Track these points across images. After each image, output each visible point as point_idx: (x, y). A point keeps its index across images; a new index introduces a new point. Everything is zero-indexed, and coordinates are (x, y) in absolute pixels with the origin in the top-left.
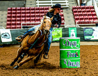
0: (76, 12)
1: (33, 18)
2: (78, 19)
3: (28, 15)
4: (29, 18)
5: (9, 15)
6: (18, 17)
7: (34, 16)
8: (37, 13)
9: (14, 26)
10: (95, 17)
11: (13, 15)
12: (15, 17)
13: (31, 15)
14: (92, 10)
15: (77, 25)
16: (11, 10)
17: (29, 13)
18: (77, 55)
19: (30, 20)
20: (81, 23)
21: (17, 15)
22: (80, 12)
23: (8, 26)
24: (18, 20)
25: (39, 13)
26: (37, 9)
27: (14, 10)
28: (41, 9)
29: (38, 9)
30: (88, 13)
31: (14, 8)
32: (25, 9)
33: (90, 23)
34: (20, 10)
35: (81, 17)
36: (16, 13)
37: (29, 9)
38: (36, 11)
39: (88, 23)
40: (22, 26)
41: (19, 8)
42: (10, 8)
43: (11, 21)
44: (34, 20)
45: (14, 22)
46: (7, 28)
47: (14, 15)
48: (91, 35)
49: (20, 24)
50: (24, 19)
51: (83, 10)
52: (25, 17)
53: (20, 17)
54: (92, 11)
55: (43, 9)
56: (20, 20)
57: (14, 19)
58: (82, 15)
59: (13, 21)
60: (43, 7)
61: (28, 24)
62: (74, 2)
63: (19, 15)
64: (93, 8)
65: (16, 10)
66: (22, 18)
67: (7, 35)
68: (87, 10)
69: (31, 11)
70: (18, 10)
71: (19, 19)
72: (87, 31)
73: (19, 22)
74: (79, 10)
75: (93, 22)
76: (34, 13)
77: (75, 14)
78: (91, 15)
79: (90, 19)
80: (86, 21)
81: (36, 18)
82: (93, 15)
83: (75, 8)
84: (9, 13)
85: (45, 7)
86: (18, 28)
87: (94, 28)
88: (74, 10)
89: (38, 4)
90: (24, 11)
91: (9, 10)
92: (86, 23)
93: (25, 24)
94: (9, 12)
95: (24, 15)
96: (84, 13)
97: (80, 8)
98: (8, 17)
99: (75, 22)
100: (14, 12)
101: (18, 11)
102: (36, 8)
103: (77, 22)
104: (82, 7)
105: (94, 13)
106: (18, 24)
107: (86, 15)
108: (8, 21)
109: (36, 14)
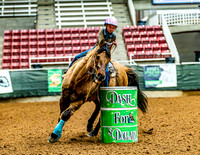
0: (129, 37)
1: (52, 49)
2: (132, 50)
3: (42, 43)
4: (42, 50)
5: (7, 44)
6: (24, 47)
7: (53, 45)
8: (58, 39)
9: (15, 64)
10: (163, 45)
11: (14, 44)
12: (18, 47)
13: (48, 43)
14: (158, 33)
15: (131, 60)
16: (10, 34)
17: (44, 39)
18: (132, 118)
19: (45, 53)
20: (139, 57)
21: (22, 43)
22: (137, 36)
23: (6, 65)
24: (23, 54)
25: (61, 39)
26: (57, 33)
27: (15, 34)
28: (66, 33)
29: (60, 32)
30: (152, 39)
31: (17, 31)
32: (36, 33)
33: (156, 56)
34: (27, 34)
35: (138, 46)
36: (19, 40)
37: (44, 33)
38: (56, 36)
39: (152, 56)
40: (31, 64)
41: (25, 31)
42: (8, 32)
43: (10, 54)
44: (54, 52)
45: (15, 57)
46: (4, 68)
47: (16, 44)
48: (157, 79)
49: (27, 60)
50: (34, 50)
51: (142, 33)
52: (36, 46)
53: (27, 47)
54: (158, 36)
55: (69, 32)
56: (27, 53)
57: (16, 51)
58: (140, 42)
59: (14, 54)
60: (68, 29)
61: (41, 61)
62: (125, 19)
63: (25, 43)
64: (161, 29)
65: (19, 34)
66: (31, 50)
67: (4, 80)
68: (150, 33)
69: (48, 36)
70: (24, 34)
71: (25, 50)
72: (150, 72)
73: (24, 57)
74: (134, 33)
75: (161, 56)
76: (53, 39)
77: (127, 40)
78: (156, 42)
79: (154, 49)
80: (148, 53)
81: (57, 49)
82: (160, 42)
83: (128, 30)
84: (6, 41)
85: (72, 29)
86: (23, 67)
87: (162, 65)
88: (126, 34)
89: (60, 24)
90: (34, 37)
91: (6, 35)
92: (148, 57)
93: (36, 61)
94: (8, 38)
95: (34, 43)
96: (144, 39)
97: (136, 30)
98: (5, 47)
99: (128, 56)
100: (16, 37)
101: (22, 37)
102: (56, 30)
103: (131, 54)
104: (140, 27)
105: (161, 39)
106: (23, 60)
107: (148, 42)
108: (5, 54)
109: (57, 42)
